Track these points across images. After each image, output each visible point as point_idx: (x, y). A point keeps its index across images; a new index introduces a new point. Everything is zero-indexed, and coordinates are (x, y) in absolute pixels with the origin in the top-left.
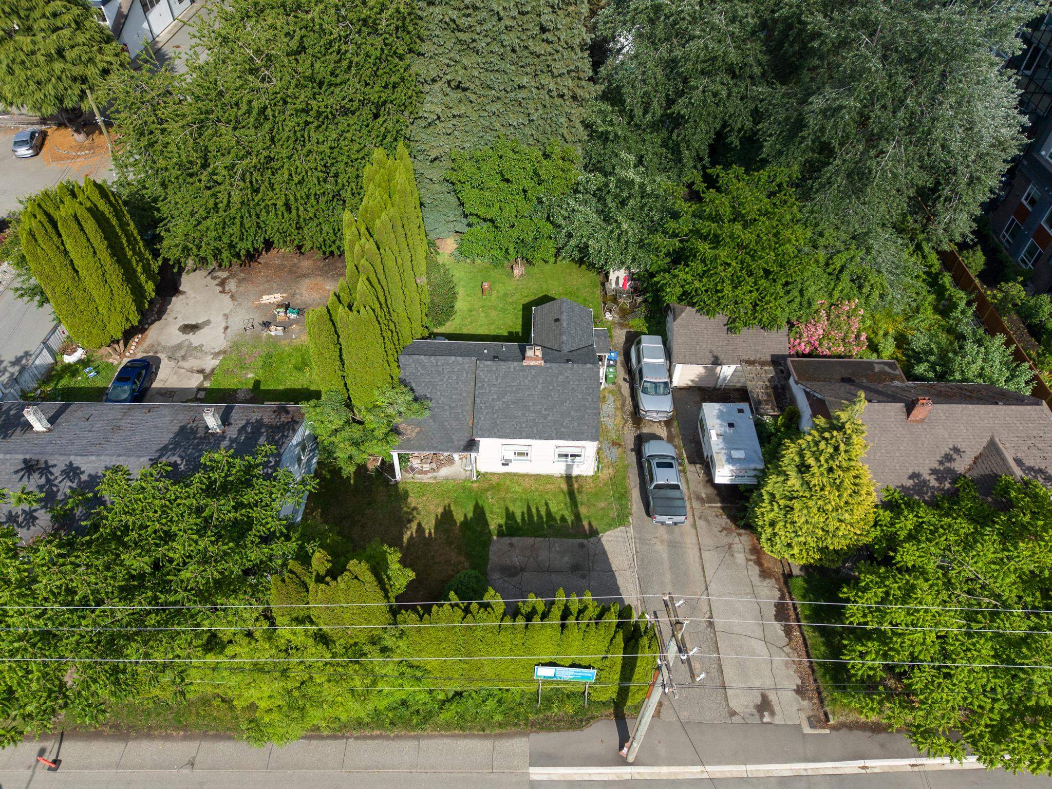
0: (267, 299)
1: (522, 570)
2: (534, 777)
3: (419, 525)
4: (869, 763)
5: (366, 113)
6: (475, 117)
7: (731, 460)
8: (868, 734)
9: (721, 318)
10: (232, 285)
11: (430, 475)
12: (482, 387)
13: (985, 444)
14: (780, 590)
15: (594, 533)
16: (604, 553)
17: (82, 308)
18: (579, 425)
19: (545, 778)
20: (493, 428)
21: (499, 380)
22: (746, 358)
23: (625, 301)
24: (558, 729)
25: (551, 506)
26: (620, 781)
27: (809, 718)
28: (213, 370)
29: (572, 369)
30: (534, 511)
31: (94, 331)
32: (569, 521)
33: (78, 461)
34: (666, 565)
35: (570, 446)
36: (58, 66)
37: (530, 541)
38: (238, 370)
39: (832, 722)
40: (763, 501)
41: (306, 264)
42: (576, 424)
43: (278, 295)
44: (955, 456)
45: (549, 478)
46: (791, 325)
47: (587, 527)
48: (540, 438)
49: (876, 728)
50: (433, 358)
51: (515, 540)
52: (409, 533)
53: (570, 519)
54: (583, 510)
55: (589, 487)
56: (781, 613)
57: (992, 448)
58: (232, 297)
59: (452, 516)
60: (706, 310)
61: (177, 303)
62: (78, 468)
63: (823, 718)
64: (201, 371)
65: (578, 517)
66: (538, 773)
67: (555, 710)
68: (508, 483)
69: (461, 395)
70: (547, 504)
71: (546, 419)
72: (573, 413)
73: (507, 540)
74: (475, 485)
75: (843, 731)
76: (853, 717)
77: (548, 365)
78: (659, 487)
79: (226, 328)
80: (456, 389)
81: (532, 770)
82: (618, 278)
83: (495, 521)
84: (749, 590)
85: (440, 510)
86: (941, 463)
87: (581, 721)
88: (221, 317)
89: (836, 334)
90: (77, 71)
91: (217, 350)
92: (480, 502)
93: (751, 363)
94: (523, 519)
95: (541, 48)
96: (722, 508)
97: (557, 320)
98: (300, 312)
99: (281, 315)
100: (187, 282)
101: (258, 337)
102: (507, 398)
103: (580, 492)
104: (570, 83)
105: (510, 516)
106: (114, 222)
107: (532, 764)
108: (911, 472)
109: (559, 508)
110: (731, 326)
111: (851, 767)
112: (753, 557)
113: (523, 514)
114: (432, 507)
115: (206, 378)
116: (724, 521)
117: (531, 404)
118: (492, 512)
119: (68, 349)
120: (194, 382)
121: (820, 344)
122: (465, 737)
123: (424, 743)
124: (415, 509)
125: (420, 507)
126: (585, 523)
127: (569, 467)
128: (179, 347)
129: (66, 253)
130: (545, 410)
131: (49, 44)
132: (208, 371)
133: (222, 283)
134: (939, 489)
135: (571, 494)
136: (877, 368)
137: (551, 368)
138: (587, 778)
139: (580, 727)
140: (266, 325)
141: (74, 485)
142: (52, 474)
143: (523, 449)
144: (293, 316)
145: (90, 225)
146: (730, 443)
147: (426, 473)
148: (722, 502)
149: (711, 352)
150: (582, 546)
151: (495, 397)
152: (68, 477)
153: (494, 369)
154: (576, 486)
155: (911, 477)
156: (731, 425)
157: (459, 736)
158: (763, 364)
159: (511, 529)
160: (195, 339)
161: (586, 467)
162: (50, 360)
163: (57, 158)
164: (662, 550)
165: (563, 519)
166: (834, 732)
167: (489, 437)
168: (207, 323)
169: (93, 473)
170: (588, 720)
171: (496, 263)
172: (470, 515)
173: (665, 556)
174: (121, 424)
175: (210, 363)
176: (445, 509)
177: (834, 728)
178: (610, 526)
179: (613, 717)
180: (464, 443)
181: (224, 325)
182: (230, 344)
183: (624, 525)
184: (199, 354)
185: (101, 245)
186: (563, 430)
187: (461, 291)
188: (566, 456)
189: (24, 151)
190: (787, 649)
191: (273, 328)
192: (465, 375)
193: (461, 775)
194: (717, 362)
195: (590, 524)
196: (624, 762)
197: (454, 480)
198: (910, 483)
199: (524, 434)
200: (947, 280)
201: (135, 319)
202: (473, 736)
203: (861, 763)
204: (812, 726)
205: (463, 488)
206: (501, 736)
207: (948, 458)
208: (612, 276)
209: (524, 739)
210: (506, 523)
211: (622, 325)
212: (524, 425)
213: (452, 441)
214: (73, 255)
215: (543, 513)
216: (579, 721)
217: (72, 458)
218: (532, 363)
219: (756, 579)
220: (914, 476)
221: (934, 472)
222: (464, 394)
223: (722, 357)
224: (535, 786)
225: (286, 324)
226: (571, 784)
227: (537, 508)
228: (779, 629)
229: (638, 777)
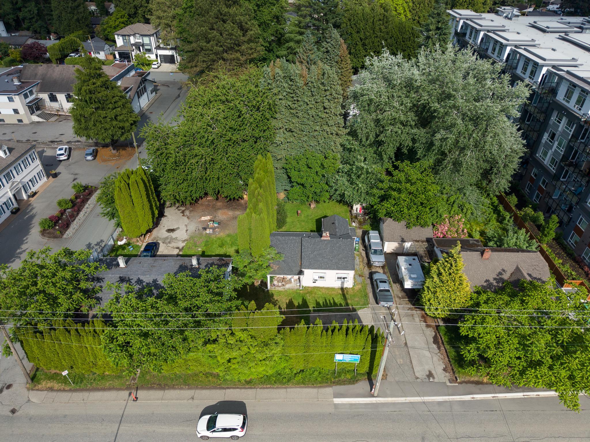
0: (203, 218)
2: (335, 402)
3: (280, 306)
4: (475, 396)
5: (252, 141)
6: (296, 142)
7: (411, 278)
8: (474, 385)
9: (403, 223)
10: (187, 213)
11: (282, 287)
12: (305, 249)
13: (514, 268)
14: (435, 332)
15: (354, 310)
16: (359, 318)
17: (133, 219)
19: (340, 402)
20: (310, 265)
21: (312, 246)
22: (415, 239)
23: (360, 218)
24: (344, 384)
25: (335, 299)
26: (372, 403)
27: (449, 380)
28: (183, 247)
29: (342, 241)
31: (136, 230)
32: (343, 306)
33: (142, 278)
35: (342, 273)
36: (114, 123)
38: (194, 247)
39: (458, 381)
40: (424, 291)
41: (219, 204)
42: (345, 264)
43: (209, 217)
44: (503, 273)
45: (333, 289)
46: (434, 225)
48: (330, 269)
49: (478, 383)
50: (283, 237)
53: (343, 304)
54: (349, 301)
55: (351, 292)
56: (435, 341)
57: (518, 269)
58: (188, 218)
59: (293, 303)
60: (397, 219)
61: (163, 220)
62: (142, 280)
63: (455, 379)
64: (178, 248)
65: (347, 304)
66: (337, 401)
67: (343, 377)
68: (315, 290)
69: (296, 252)
70: (333, 299)
71: (332, 261)
72: (343, 259)
74: (301, 292)
75: (464, 384)
76: (467, 378)
77: (332, 239)
78: (381, 291)
79: (187, 230)
80: (294, 250)
81: (335, 399)
82: (357, 208)
83: (311, 306)
84: (421, 332)
85: (287, 301)
86: (498, 276)
87: (354, 381)
88: (184, 226)
89: (454, 229)
90: (121, 124)
91: (184, 239)
92: (305, 298)
93: (418, 241)
94: (323, 304)
95: (324, 115)
96: (409, 301)
97: (333, 223)
98: (219, 223)
99: (211, 224)
100: (167, 212)
101: (201, 234)
102: (315, 253)
103: (347, 294)
104: (335, 129)
105: (318, 304)
106: (148, 185)
107: (335, 397)
108: (485, 280)
109: (339, 300)
110: (408, 226)
111: (468, 398)
112: (423, 320)
113: (323, 302)
114: (284, 300)
115: (180, 250)
116: (410, 306)
117: (325, 255)
118: (310, 302)
119: (120, 238)
120: (176, 252)
121: (447, 233)
122: (306, 387)
123: (288, 390)
124: (277, 300)
125: (279, 300)
126: (350, 306)
127: (343, 283)
128: (167, 238)
129: (131, 196)
130: (332, 258)
131: (111, 114)
132: (181, 248)
133: (183, 212)
134: (497, 286)
135: (344, 295)
136: (471, 242)
137: (333, 241)
138: (357, 402)
139: (354, 384)
140: (205, 229)
141: (140, 287)
142: (131, 282)
143: (322, 275)
144: (216, 225)
145: (141, 185)
146: (410, 271)
147: (280, 287)
148: (408, 298)
149: (400, 237)
150: (349, 315)
151: (311, 253)
152: (138, 283)
153: (310, 241)
154: (345, 292)
155: (485, 282)
156: (410, 265)
157: (303, 387)
158: (423, 242)
160: (173, 235)
161: (349, 284)
162: (113, 243)
163: (104, 161)
165: (341, 305)
166: (460, 385)
167: (308, 269)
168: (178, 228)
169: (148, 282)
170: (357, 381)
171: (302, 202)
172: (300, 303)
174: (154, 265)
175: (181, 245)
176: (290, 300)
177: (460, 383)
178: (361, 308)
179: (367, 379)
180: (297, 272)
181: (186, 229)
182: (189, 237)
183: (366, 308)
184: (176, 241)
185: (144, 193)
186: (339, 266)
187: (289, 215)
188: (341, 278)
189: (89, 158)
190: (439, 354)
191: (208, 230)
192: (297, 244)
193: (305, 402)
194: (403, 241)
195: (352, 307)
196: (373, 396)
197: (292, 289)
198: (485, 284)
199: (323, 268)
200: (501, 208)
201: (151, 225)
202: (309, 387)
203: (472, 396)
204: (450, 383)
205: (296, 292)
206: (320, 387)
207: (500, 273)
208: (355, 207)
209: (331, 388)
210: (316, 306)
211: (360, 228)
212: (323, 264)
213: (293, 271)
214: (133, 198)
215: (332, 302)
216: (353, 381)
217: (139, 276)
218: (325, 239)
219: (424, 328)
220: (487, 281)
221: (495, 279)
223: (405, 239)
224: (336, 406)
225: (214, 229)
226: (351, 405)
227: (329, 300)
228: (435, 346)
229: (379, 402)
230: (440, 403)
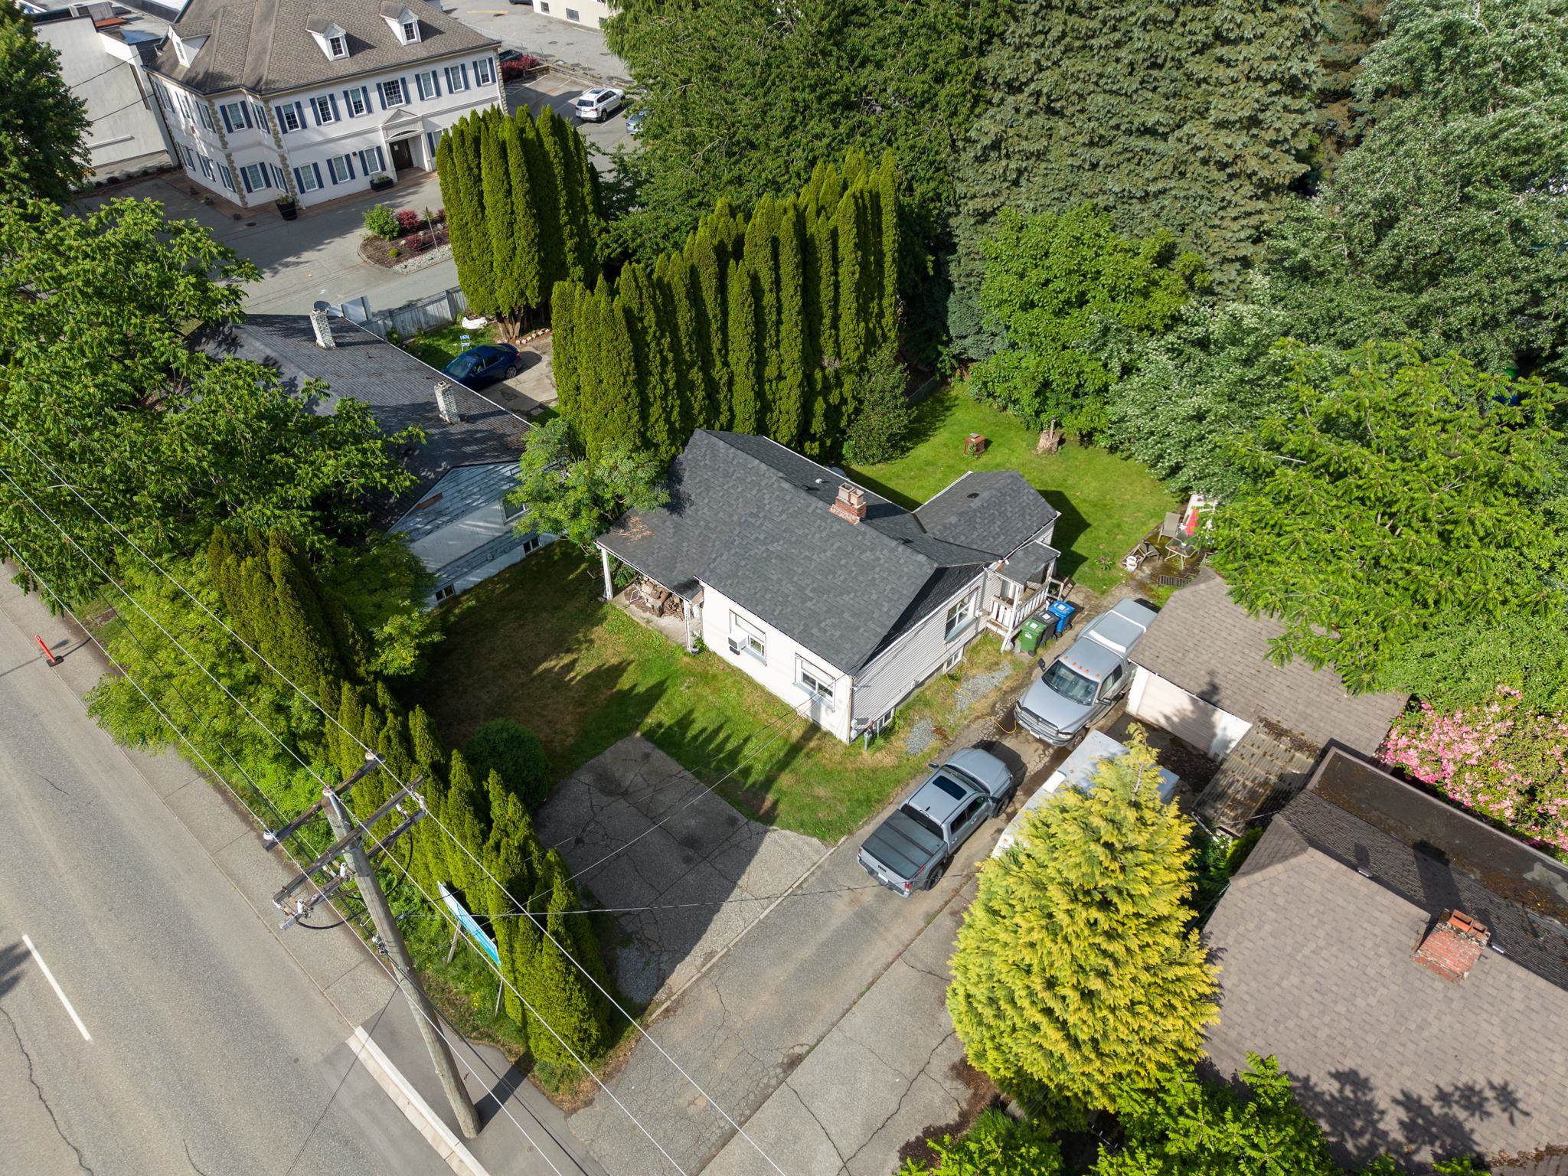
1: (625, 794)
2: (353, 1044)
3: (575, 661)
9: (1273, 626)
11: (647, 615)
14: (961, 1114)
15: (769, 818)
16: (752, 853)
18: (841, 637)
19: (362, 1055)
20: (729, 577)
21: (784, 517)
22: (1274, 718)
25: (750, 745)
26: (430, 1147)
29: (892, 550)
30: (722, 736)
32: (750, 781)
34: (823, 936)
35: (816, 665)
37: (674, 767)
42: (838, 634)
44: (1493, 1107)
46: (1414, 703)
47: (767, 804)
48: (777, 627)
50: (733, 450)
51: (658, 754)
52: (553, 663)
53: (755, 777)
54: (785, 780)
55: (828, 758)
56: (923, 1145)
59: (620, 676)
60: (1249, 599)
65: (768, 783)
66: (362, 1044)
67: (461, 987)
68: (727, 682)
69: (731, 516)
70: (746, 740)
71: (804, 602)
72: (846, 615)
73: (648, 747)
74: (681, 658)
77: (864, 528)
78: (911, 812)
80: (730, 505)
81: (361, 1033)
83: (661, 715)
84: (909, 1070)
85: (614, 661)
86: (1444, 1097)
87: (474, 1029)
92: (668, 683)
93: (1275, 730)
94: (695, 738)
97: (973, 496)
102: (776, 547)
103: (808, 755)
105: (685, 722)
107: (367, 1026)
108: (1347, 1064)
109: (757, 756)
110: (1281, 650)
113: (704, 730)
114: (607, 652)
117: (800, 571)
118: (668, 703)
119: (469, 311)
120: (545, 397)
121: (1459, 773)
124: (591, 642)
125: (598, 644)
126: (770, 798)
127: (815, 707)
129: (478, 180)
130: (813, 590)
134: (1395, 1147)
135: (795, 749)
136: (1536, 873)
137: (865, 533)
138: (400, 1103)
139: (464, 1036)
143: (758, 638)
145: (514, 157)
147: (644, 609)
149: (1211, 673)
150: (732, 821)
151: (762, 537)
153: (788, 498)
154: (812, 744)
155: (1338, 1076)
158: (1300, 745)
159: (669, 740)
161: (837, 721)
162: (447, 314)
164: (841, 910)
165: (746, 772)
167: (719, 589)
170: (483, 1036)
172: (641, 689)
173: (835, 923)
174: (390, 375)
176: (621, 663)
178: (802, 827)
179: (513, 1060)
180: (683, 579)
183: (822, 839)
186: (815, 631)
187: (940, 437)
188: (813, 682)
192: (754, 492)
193: (294, 966)
194: (1211, 695)
195: (775, 803)
197: (669, 638)
198: (1329, 1087)
199: (760, 608)
202: (352, 935)
205: (672, 653)
207: (1471, 1098)
210: (670, 727)
211: (1141, 587)
212: (768, 596)
213: (672, 570)
214: (485, 186)
215: (729, 746)
216: (472, 1026)
218: (844, 514)
219: (938, 1068)
220: (1347, 1077)
221: (1409, 1102)
222: (735, 518)
223: (1225, 694)
224: (341, 1055)
226: (378, 1093)
227: (727, 738)
229: (454, 1166)
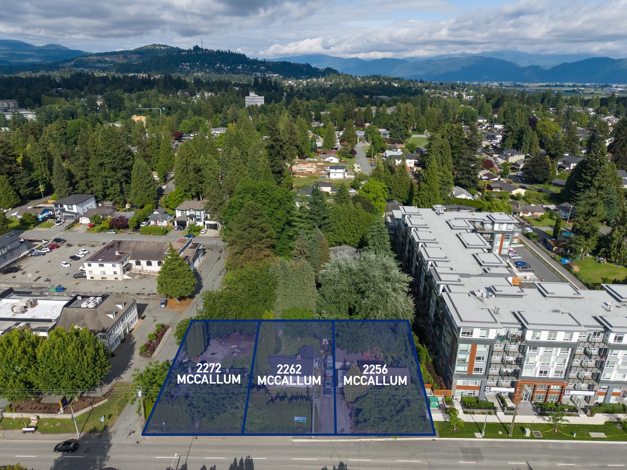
0: (232, 347)
4: (362, 440)
5: (263, 301)
6: (288, 302)
9: (345, 351)
10: (223, 343)
15: (312, 399)
19: (295, 441)
23: (326, 348)
26: (310, 442)
34: (327, 406)
36: (183, 286)
38: (226, 364)
39: (355, 433)
41: (242, 337)
43: (235, 346)
45: (302, 388)
46: (362, 353)
47: (310, 398)
54: (310, 394)
55: (312, 389)
56: (350, 415)
58: (223, 346)
60: (342, 349)
61: (209, 347)
65: (308, 396)
67: (298, 430)
68: (292, 388)
70: (301, 393)
72: (307, 371)
74: (284, 389)
77: (302, 360)
88: (221, 351)
89: (373, 355)
90: (187, 287)
91: (221, 359)
92: (286, 392)
94: (295, 396)
97: (306, 351)
98: (241, 350)
99: (236, 350)
100: (212, 342)
101: (232, 356)
104: (311, 294)
105: (292, 395)
107: (293, 439)
109: (304, 393)
110: (348, 353)
118: (288, 394)
119: (184, 358)
121: (369, 357)
128: (211, 358)
131: (182, 281)
133: (220, 342)
135: (307, 392)
138: (303, 441)
140: (233, 353)
147: (273, 386)
149: (344, 359)
153: (290, 360)
154: (309, 389)
160: (215, 356)
163: (173, 308)
164: (326, 403)
165: (305, 395)
168: (217, 353)
171: (293, 337)
172: (283, 394)
176: (278, 393)
178: (315, 398)
181: (222, 353)
182: (224, 358)
183: (318, 398)
184: (216, 360)
187: (283, 345)
189: (163, 306)
190: (350, 421)
191: (235, 354)
194: (346, 362)
196: (312, 439)
197: (279, 388)
200: (408, 343)
201: (203, 350)
203: (360, 440)
208: (324, 341)
211: (324, 354)
218: (298, 359)
224: (293, 443)
225: (238, 353)
226: (301, 442)
227: (299, 394)
228: (349, 418)
230: (343, 442)
